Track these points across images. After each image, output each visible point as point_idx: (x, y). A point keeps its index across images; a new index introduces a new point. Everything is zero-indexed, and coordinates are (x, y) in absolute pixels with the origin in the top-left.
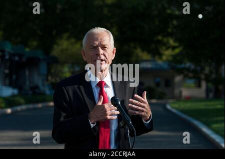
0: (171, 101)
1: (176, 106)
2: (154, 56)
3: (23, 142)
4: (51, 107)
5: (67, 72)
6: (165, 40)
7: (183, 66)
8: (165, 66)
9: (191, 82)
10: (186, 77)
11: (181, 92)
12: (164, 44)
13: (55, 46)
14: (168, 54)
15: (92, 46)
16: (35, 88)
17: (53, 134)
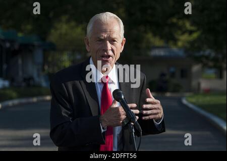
0: (187, 94)
1: (194, 100)
2: (167, 42)
3: (14, 143)
4: (47, 101)
5: (66, 61)
6: (180, 23)
7: (202, 53)
8: (181, 53)
9: (211, 73)
10: (205, 66)
11: (199, 84)
12: (180, 28)
13: (53, 31)
14: (184, 39)
15: (99, 38)
16: (28, 80)
17: (51, 133)
